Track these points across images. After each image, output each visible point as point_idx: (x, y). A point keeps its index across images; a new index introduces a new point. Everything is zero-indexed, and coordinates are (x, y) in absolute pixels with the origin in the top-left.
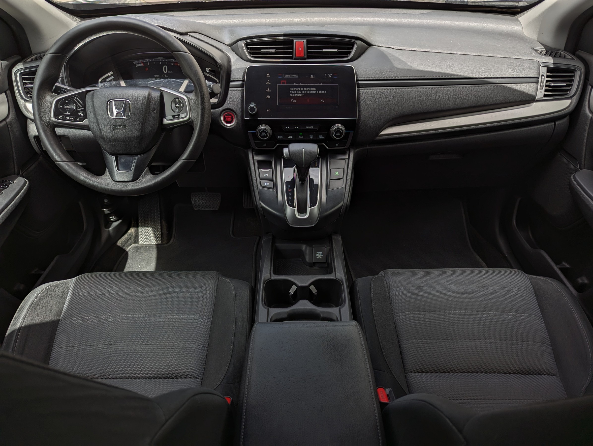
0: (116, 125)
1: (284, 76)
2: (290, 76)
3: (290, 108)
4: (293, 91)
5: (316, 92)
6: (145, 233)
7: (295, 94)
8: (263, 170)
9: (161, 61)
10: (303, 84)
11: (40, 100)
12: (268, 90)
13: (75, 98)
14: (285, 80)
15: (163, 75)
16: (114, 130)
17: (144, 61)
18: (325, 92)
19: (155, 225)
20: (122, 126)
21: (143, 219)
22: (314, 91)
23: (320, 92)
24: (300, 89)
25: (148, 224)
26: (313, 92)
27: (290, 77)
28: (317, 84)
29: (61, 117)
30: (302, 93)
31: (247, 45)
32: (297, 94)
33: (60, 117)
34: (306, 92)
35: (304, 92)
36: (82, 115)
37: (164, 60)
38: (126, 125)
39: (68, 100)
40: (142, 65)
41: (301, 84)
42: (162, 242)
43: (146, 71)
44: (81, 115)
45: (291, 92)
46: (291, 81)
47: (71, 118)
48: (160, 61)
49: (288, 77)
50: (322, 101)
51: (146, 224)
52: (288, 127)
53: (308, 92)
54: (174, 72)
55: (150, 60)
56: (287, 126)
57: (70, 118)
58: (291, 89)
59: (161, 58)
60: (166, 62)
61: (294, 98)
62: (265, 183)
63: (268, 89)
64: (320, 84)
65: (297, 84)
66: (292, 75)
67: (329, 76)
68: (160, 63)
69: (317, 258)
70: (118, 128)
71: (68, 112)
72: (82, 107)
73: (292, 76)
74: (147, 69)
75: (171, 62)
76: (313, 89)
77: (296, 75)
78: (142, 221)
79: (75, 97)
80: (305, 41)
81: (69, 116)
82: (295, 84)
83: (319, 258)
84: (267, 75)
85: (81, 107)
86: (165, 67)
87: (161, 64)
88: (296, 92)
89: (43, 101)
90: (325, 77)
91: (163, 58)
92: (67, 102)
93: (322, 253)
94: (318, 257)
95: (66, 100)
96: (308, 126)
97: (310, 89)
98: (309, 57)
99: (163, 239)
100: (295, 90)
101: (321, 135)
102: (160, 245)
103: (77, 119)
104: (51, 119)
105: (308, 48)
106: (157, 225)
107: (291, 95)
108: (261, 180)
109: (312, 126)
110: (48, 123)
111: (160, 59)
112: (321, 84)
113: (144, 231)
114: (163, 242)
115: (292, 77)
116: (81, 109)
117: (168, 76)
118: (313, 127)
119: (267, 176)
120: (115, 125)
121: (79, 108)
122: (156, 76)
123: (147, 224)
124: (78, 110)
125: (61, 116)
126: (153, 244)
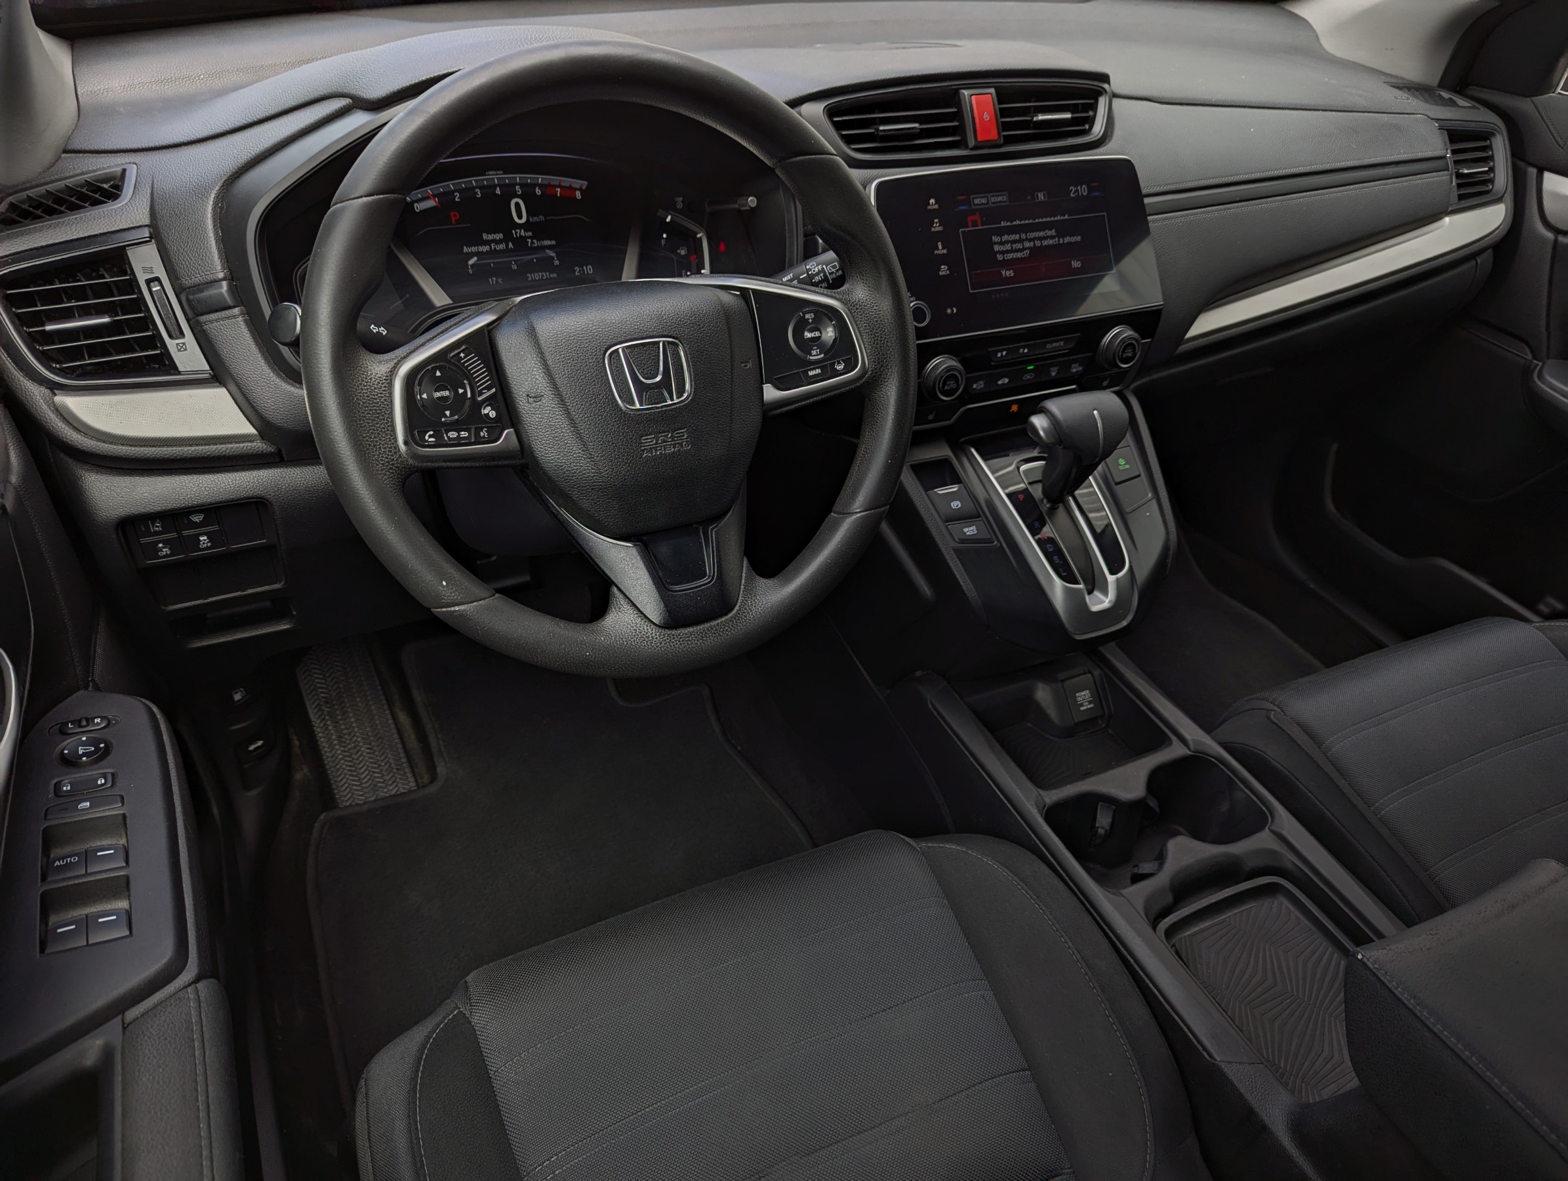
0: (650, 434)
1: (973, 202)
2: (988, 200)
3: (1002, 295)
4: (1001, 243)
5: (1059, 240)
6: (350, 766)
7: (1008, 252)
8: (941, 491)
9: (501, 186)
10: (1023, 222)
11: (350, 383)
12: (941, 250)
13: (462, 355)
14: (977, 214)
15: (516, 233)
16: (644, 450)
17: (440, 187)
18: (1079, 238)
19: (378, 733)
20: (670, 435)
21: (329, 723)
22: (1052, 237)
23: (1067, 239)
24: (1017, 237)
25: (352, 735)
26: (1051, 242)
27: (988, 203)
28: (1056, 218)
29: (430, 436)
30: (1023, 249)
31: (831, 112)
32: (1011, 251)
33: (427, 438)
34: (1035, 244)
35: (1028, 245)
36: (493, 414)
37: (507, 178)
38: (682, 429)
39: (440, 368)
40: (430, 203)
41: (1018, 222)
42: (416, 781)
43: (454, 222)
44: (491, 415)
45: (996, 248)
46: (991, 214)
47: (464, 434)
48: (495, 186)
49: (982, 204)
50: (1076, 264)
51: (346, 737)
52: (1004, 353)
53: (1038, 243)
54: (547, 218)
55: (463, 182)
56: (1001, 351)
57: (459, 435)
58: (995, 239)
59: (498, 172)
60: (517, 184)
61: (1007, 264)
62: (965, 530)
63: (940, 247)
64: (1062, 218)
65: (1009, 224)
66: (992, 196)
67: (1083, 190)
68: (498, 191)
69: (1082, 709)
70: (656, 443)
71: (448, 413)
72: (489, 388)
73: (993, 199)
74: (455, 216)
75: (534, 186)
76: (1049, 233)
77: (1001, 195)
78: (327, 729)
79: (460, 353)
80: (992, 91)
81: (456, 426)
82: (1002, 223)
83: (1085, 708)
84: (929, 204)
85: (483, 389)
86: (517, 205)
87: (499, 193)
88: (1008, 247)
89: (358, 386)
90: (1072, 195)
91: (504, 174)
92: (438, 374)
93: (1087, 691)
94: (1082, 705)
95: (434, 369)
96: (1052, 342)
97: (1041, 234)
98: (1009, 140)
99: (415, 770)
100: (1007, 242)
101: (1075, 363)
102: (414, 791)
103: (482, 434)
104: (399, 451)
105: (1004, 113)
106: (386, 731)
107: (1000, 257)
108: (947, 524)
109: (1061, 340)
110: (391, 468)
111: (495, 177)
112: (1066, 217)
113: (346, 761)
114: (420, 781)
115: (994, 203)
116: (487, 394)
117: (530, 234)
118: (1064, 343)
119: (960, 506)
120: (647, 435)
121: (481, 393)
122: (490, 237)
123: (349, 734)
124: (480, 399)
125: (431, 433)
126: (388, 795)
